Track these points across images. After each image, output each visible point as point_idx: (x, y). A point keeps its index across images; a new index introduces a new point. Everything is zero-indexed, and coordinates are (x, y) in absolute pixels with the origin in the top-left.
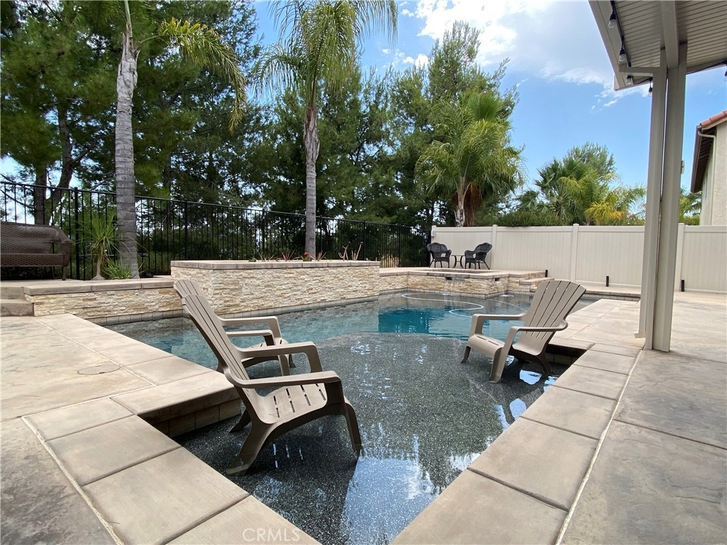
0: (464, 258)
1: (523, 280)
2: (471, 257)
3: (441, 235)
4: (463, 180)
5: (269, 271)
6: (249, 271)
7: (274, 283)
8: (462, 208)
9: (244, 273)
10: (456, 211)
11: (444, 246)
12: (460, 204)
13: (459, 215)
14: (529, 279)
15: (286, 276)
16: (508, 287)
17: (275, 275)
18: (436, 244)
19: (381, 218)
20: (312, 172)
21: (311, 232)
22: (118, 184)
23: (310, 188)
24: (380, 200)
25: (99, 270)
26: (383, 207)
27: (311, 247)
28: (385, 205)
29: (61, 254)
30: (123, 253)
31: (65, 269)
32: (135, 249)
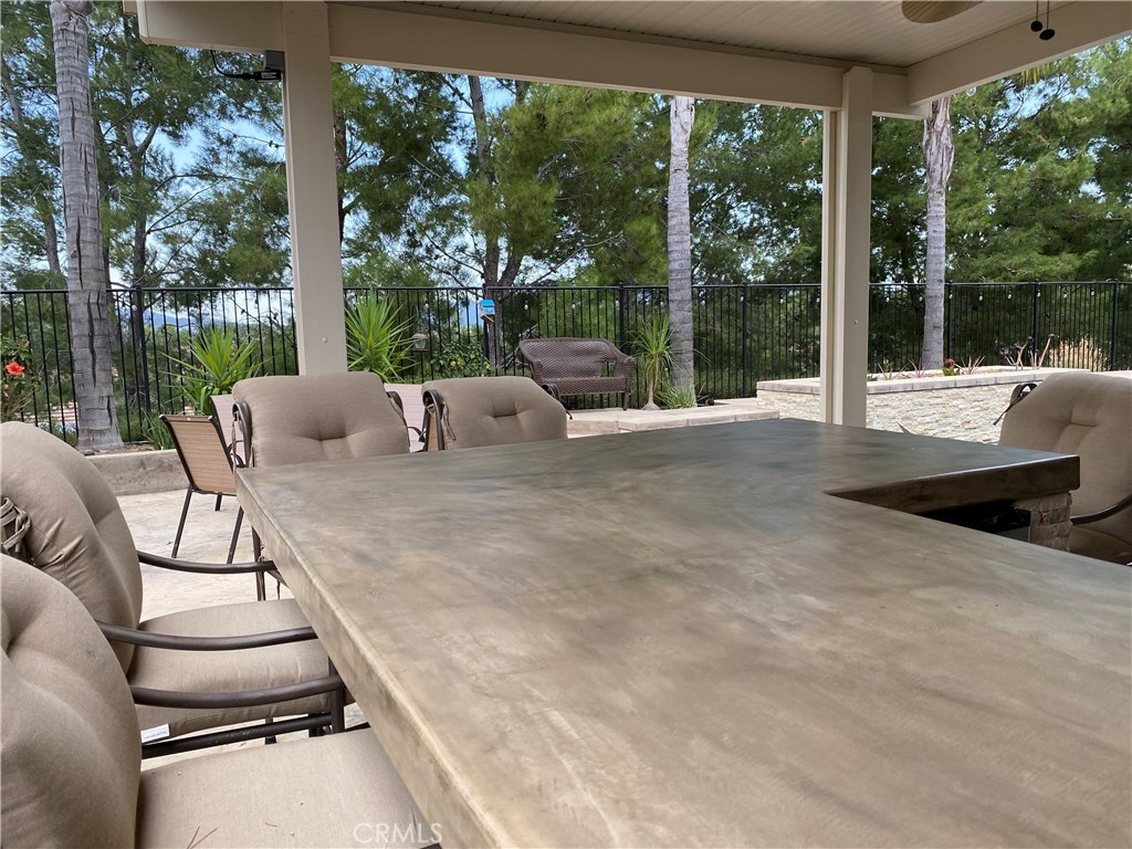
9: (876, 400)
19: (1056, 258)
20: (939, 205)
21: (936, 315)
22: (674, 276)
23: (935, 235)
24: (1050, 213)
25: (651, 394)
26: (1053, 228)
27: (935, 341)
28: (1060, 223)
29: (623, 377)
30: (678, 370)
31: (627, 396)
32: (692, 363)
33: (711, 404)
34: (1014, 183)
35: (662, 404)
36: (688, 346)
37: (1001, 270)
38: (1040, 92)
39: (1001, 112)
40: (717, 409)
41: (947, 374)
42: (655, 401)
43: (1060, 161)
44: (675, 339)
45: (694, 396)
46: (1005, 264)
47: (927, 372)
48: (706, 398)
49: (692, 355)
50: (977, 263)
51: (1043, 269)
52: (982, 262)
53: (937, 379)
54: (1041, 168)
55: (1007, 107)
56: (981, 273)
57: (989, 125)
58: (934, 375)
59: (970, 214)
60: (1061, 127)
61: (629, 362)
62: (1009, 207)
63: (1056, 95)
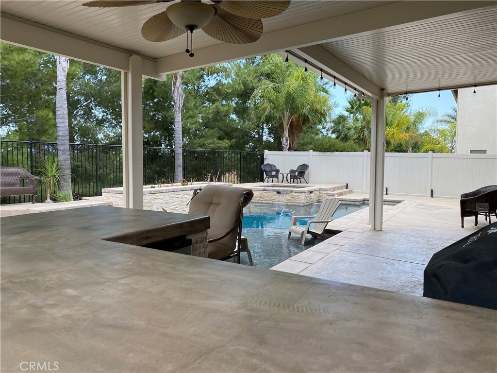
0: (289, 175)
1: (329, 192)
2: (294, 175)
3: (271, 157)
4: (287, 114)
5: (168, 194)
6: (157, 194)
7: (170, 201)
8: (287, 136)
9: (154, 196)
10: (283, 138)
11: (274, 166)
12: (285, 133)
13: (285, 142)
14: (334, 191)
15: (177, 196)
16: (319, 197)
17: (171, 196)
18: (268, 164)
19: (222, 141)
20: (179, 117)
21: (179, 161)
22: (60, 138)
23: (178, 129)
24: (220, 124)
25: (49, 196)
26: (222, 130)
27: (179, 172)
28: (224, 128)
29: (32, 187)
30: (63, 183)
31: (34, 196)
32: (70, 180)
33: (81, 199)
34: (207, 111)
35: (55, 200)
36: (68, 172)
37: (204, 145)
38: (215, 78)
39: (203, 83)
40: (83, 202)
41: (183, 185)
42: (51, 199)
43: (223, 105)
44: (61, 169)
45: (72, 196)
46: (205, 143)
47: (175, 184)
48: (78, 197)
49: (70, 176)
50: (195, 141)
51: (218, 145)
52: (197, 141)
53: (179, 187)
54: (216, 107)
55: (204, 82)
56: (197, 145)
57: (198, 88)
58: (178, 186)
59: (192, 122)
60: (222, 92)
61: (36, 179)
62: (206, 121)
63: (220, 80)
